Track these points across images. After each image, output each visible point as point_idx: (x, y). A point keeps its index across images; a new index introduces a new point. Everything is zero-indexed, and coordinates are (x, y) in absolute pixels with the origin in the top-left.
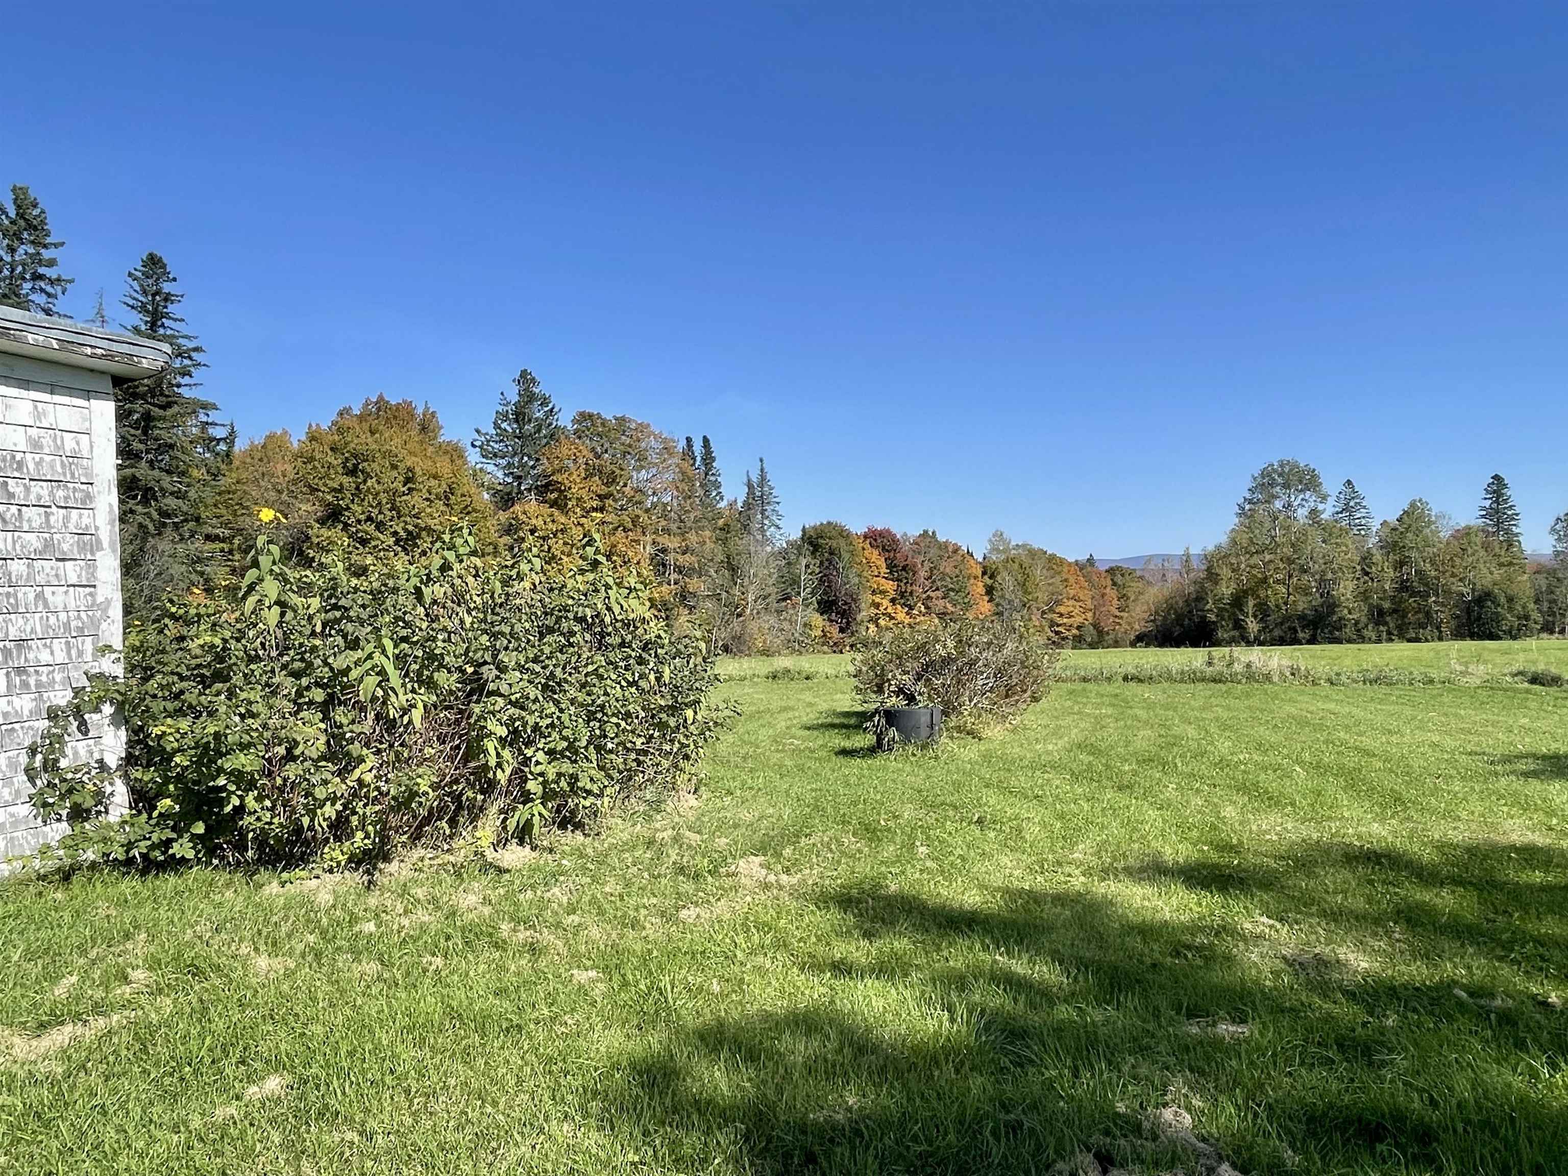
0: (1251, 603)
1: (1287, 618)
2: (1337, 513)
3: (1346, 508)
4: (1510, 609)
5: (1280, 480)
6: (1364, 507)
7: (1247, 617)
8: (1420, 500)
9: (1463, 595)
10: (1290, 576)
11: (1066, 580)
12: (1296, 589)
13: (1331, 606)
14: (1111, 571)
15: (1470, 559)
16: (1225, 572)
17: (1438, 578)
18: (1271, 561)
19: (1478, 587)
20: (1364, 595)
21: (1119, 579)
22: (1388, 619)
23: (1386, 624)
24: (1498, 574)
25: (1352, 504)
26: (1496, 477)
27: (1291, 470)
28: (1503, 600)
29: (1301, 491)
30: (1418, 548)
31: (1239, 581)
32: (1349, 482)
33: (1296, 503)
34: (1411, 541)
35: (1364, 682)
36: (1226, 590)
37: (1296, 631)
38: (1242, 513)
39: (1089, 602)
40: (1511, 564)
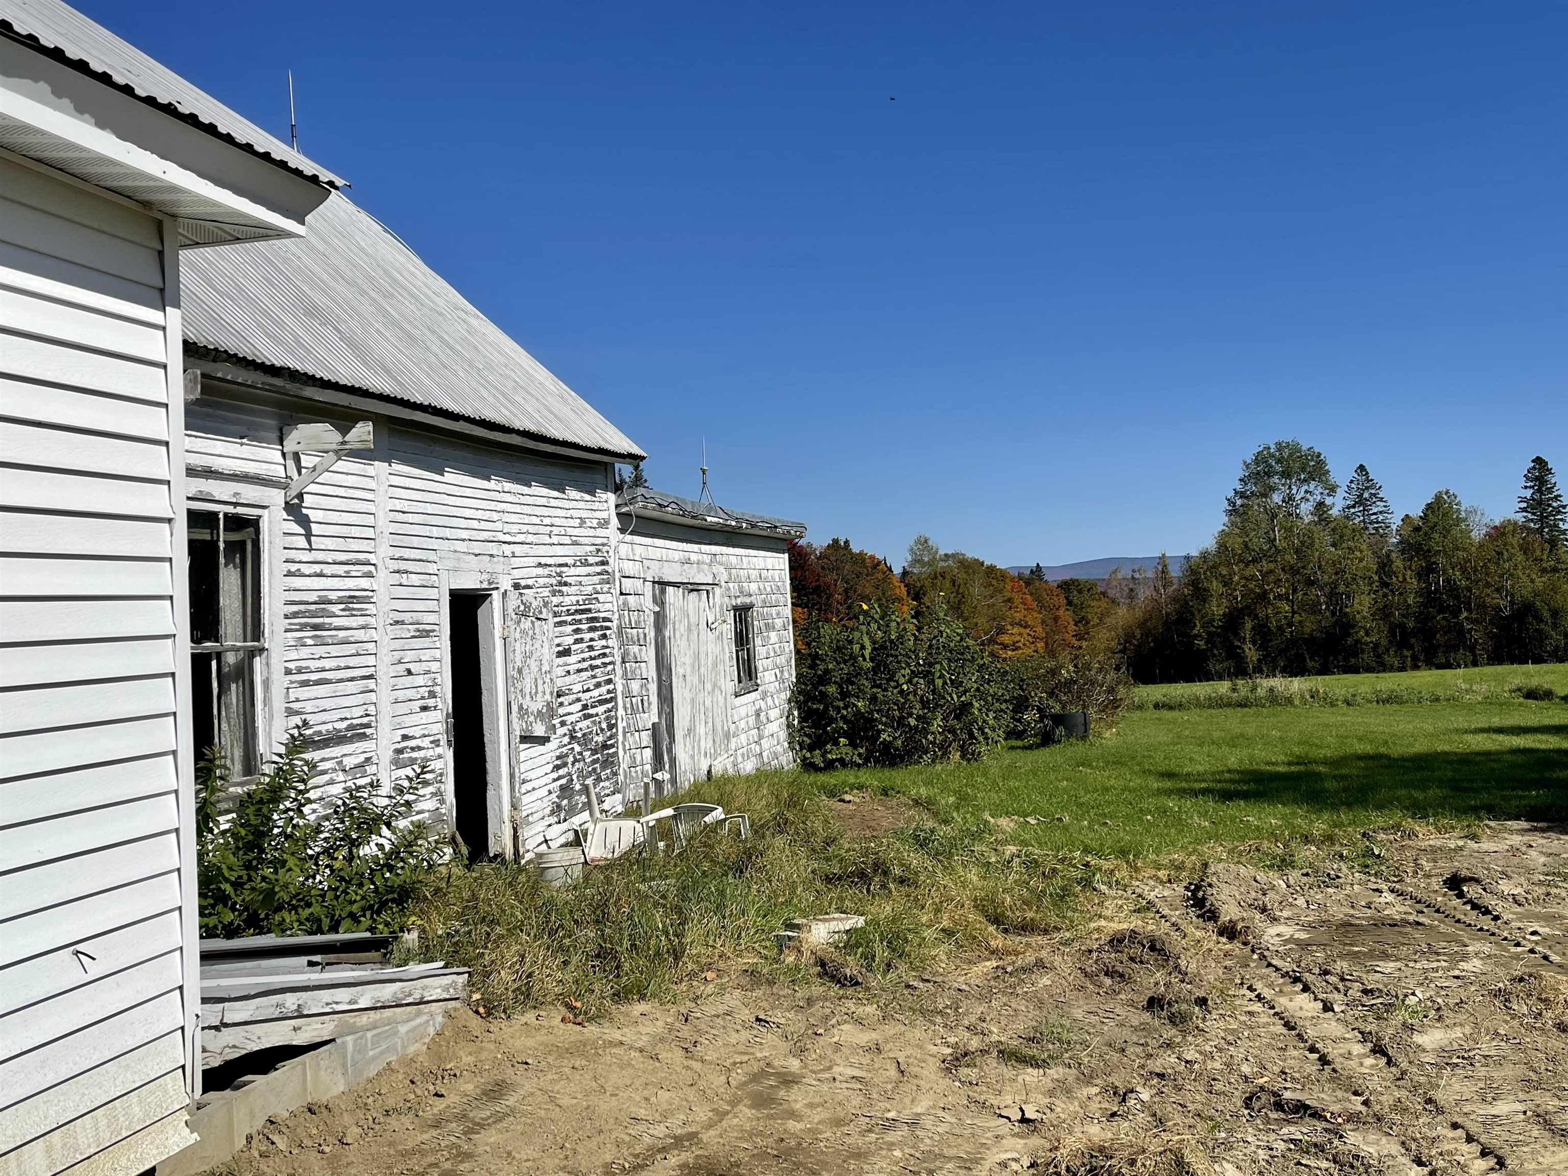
0: (1249, 625)
1: (1293, 642)
2: (1348, 507)
3: (1360, 501)
4: (1555, 626)
5: (1279, 468)
6: (1381, 500)
7: (1244, 642)
8: (1447, 492)
9: (1501, 610)
10: (1295, 591)
11: (1009, 600)
12: (1302, 604)
13: (1345, 625)
14: (1066, 586)
15: (1507, 565)
16: (1215, 586)
17: (1469, 589)
18: (1271, 571)
19: (1518, 598)
20: (1383, 613)
21: (1076, 598)
22: (1413, 641)
23: (1411, 647)
24: (1540, 582)
25: (1366, 495)
26: (1538, 461)
27: (1291, 455)
28: (1546, 614)
29: (1305, 480)
30: (1445, 553)
31: (1231, 597)
32: (1362, 468)
33: (1298, 497)
34: (1437, 543)
35: (1378, 702)
36: (1217, 609)
37: (1304, 660)
38: (1233, 511)
39: (1039, 629)
40: (1555, 570)
